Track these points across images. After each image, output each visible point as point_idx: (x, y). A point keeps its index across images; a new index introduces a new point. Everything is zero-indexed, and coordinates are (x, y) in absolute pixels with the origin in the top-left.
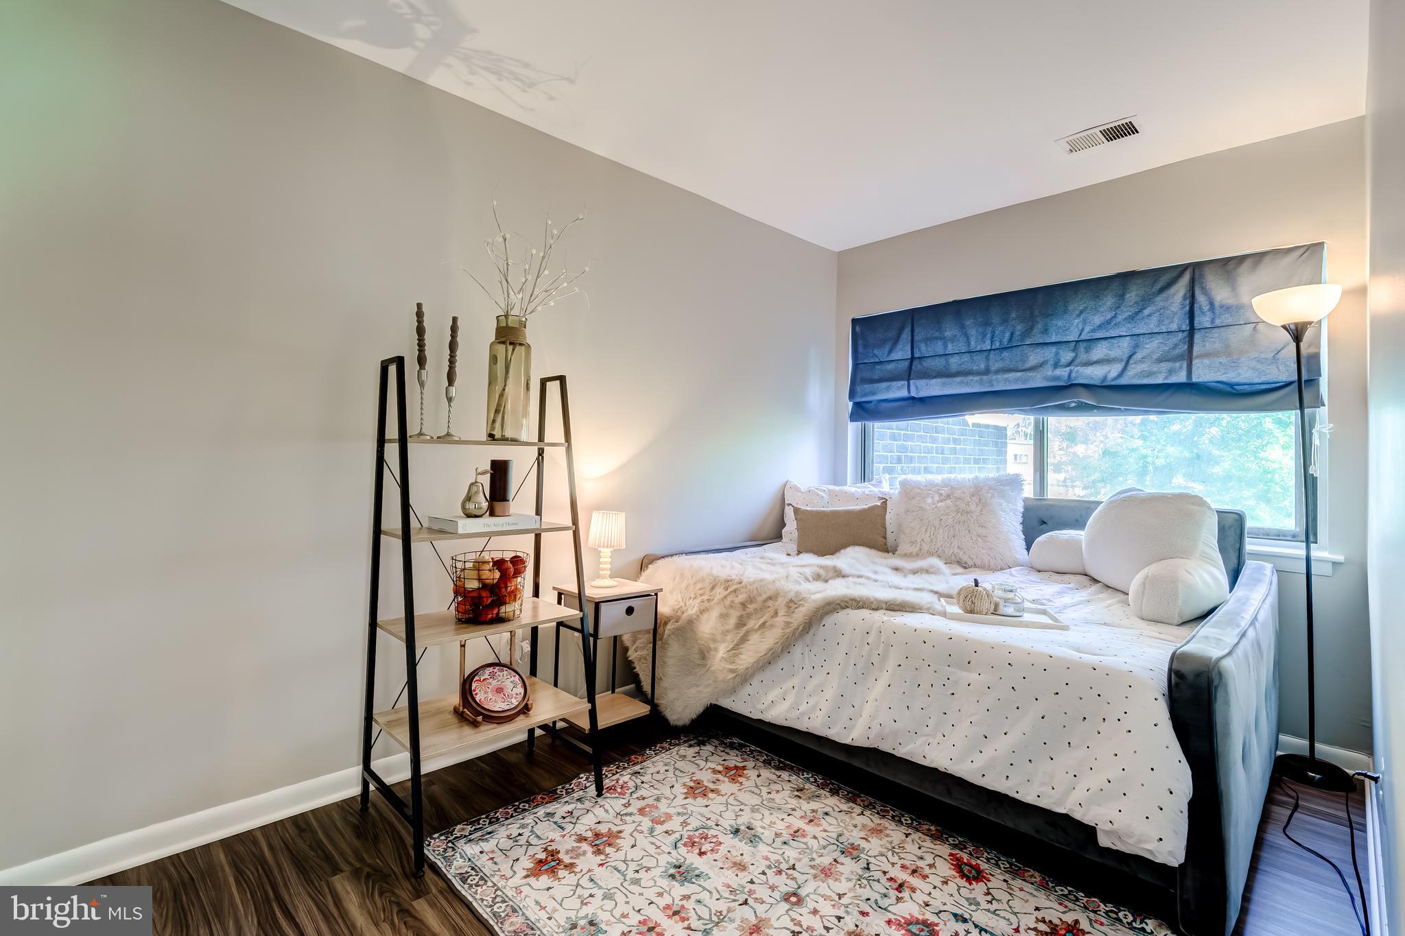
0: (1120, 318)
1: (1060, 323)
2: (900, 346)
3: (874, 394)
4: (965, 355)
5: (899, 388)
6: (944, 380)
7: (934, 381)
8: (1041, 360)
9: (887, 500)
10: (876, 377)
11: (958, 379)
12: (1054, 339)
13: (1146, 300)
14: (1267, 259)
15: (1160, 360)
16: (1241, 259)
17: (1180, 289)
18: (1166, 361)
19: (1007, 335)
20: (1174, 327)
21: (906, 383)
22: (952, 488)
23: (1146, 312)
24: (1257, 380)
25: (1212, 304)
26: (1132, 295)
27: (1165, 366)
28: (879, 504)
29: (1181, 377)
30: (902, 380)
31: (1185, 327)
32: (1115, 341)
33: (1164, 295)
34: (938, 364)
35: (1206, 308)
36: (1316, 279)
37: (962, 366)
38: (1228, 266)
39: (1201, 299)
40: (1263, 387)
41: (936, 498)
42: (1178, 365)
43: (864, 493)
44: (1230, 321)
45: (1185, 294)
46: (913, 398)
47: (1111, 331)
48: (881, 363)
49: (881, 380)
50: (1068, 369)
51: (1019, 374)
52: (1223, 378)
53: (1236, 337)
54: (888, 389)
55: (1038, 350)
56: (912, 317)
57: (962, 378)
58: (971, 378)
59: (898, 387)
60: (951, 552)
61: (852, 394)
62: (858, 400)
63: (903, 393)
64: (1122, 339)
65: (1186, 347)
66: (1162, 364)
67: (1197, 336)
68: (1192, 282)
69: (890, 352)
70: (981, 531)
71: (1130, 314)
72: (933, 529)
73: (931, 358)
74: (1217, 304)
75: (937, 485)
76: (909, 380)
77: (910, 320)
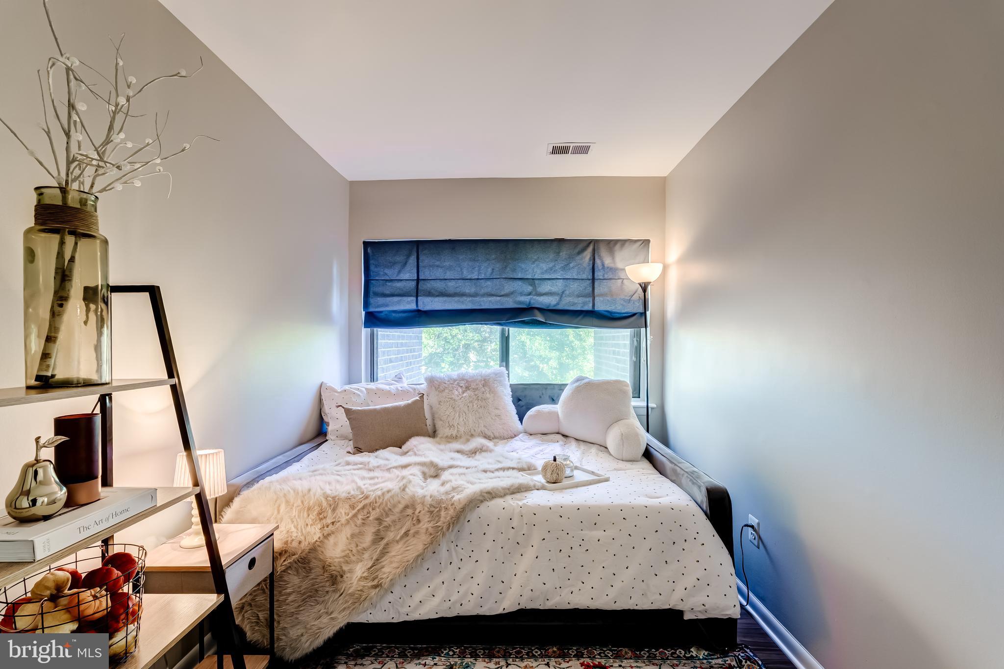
0: (557, 267)
1: (523, 266)
2: (408, 267)
3: (387, 306)
4: (459, 281)
5: (409, 303)
6: (445, 298)
7: (437, 299)
8: (512, 290)
9: (423, 394)
10: (388, 292)
11: (456, 299)
12: (520, 276)
13: (571, 258)
14: (627, 244)
15: (578, 296)
16: (616, 242)
17: (588, 254)
18: (581, 296)
19: (490, 270)
20: (584, 276)
21: (414, 299)
22: (467, 381)
23: (571, 265)
24: (623, 311)
25: (603, 265)
26: (564, 254)
27: (581, 300)
28: (418, 398)
29: (589, 307)
30: (411, 296)
31: (590, 277)
32: (554, 281)
33: (580, 256)
34: (439, 285)
35: (600, 267)
36: (646, 261)
37: (458, 289)
38: (611, 244)
39: (598, 262)
40: (626, 315)
41: (460, 390)
42: (587, 299)
43: (397, 389)
44: (611, 277)
45: (590, 258)
46: (419, 311)
47: (552, 275)
48: (391, 280)
49: (392, 295)
50: (529, 297)
51: (498, 298)
52: (609, 309)
53: (615, 285)
54: (399, 303)
55: (511, 282)
56: (418, 246)
57: (459, 298)
58: (465, 298)
59: (408, 301)
60: (479, 430)
61: (366, 304)
62: (371, 309)
63: (413, 306)
64: (558, 280)
65: (591, 289)
66: (580, 298)
67: (596, 283)
68: (594, 250)
69: (399, 272)
70: (497, 412)
71: (562, 265)
72: (464, 414)
73: (433, 280)
74: (606, 266)
75: (455, 380)
76: (417, 297)
77: (415, 249)
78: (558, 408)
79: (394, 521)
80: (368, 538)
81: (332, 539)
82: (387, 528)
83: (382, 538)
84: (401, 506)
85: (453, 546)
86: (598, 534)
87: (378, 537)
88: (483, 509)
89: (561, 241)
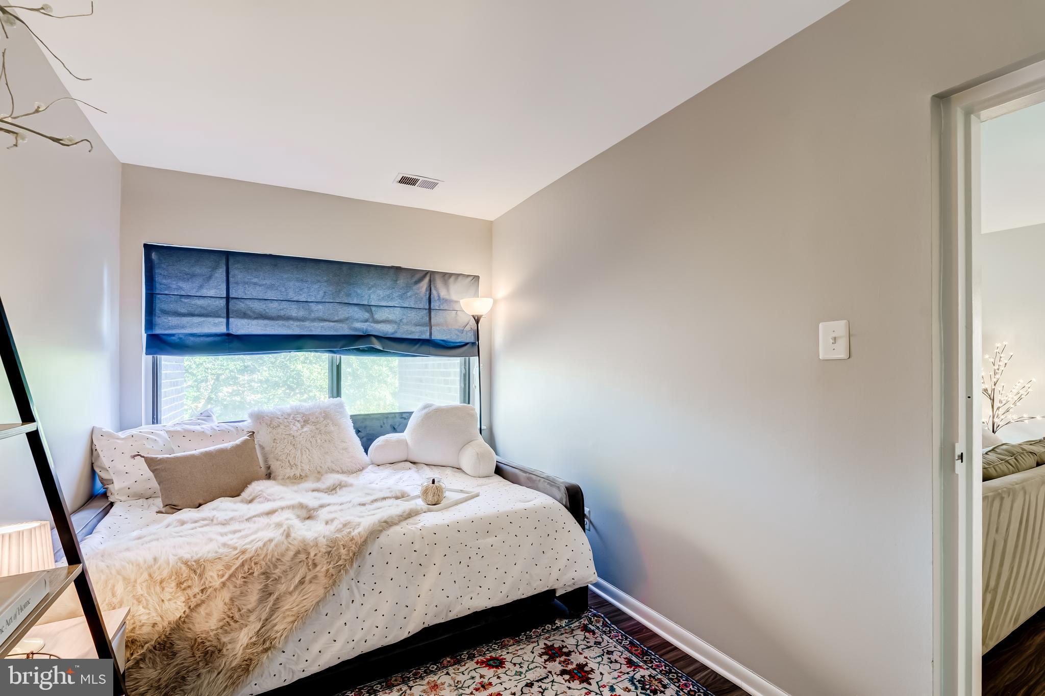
0: (395, 295)
1: (359, 291)
2: (213, 282)
3: (183, 327)
4: (284, 302)
5: (216, 325)
6: (266, 322)
7: (255, 322)
8: (347, 316)
9: (254, 433)
10: (183, 311)
11: (281, 322)
12: (355, 302)
13: (408, 287)
14: (460, 278)
15: (416, 325)
16: (451, 275)
17: (425, 284)
18: (419, 325)
19: (321, 293)
20: (421, 306)
21: (224, 320)
22: (304, 415)
23: (409, 294)
24: (458, 341)
25: (439, 296)
26: (401, 282)
27: (418, 329)
28: (246, 437)
29: (426, 336)
30: (219, 316)
31: (427, 307)
32: (391, 309)
33: (417, 286)
34: (258, 306)
35: (436, 298)
36: (476, 294)
37: (282, 312)
38: (446, 276)
39: (434, 292)
40: (459, 344)
41: (299, 425)
42: (425, 328)
43: (212, 429)
44: (446, 308)
45: (427, 288)
46: (228, 335)
47: (389, 302)
48: (189, 296)
49: (192, 315)
50: (366, 324)
51: (332, 324)
52: (444, 338)
53: (450, 316)
54: (199, 324)
55: (346, 308)
56: (228, 257)
57: (284, 322)
58: (291, 322)
59: (214, 323)
60: (326, 467)
61: (150, 324)
62: (158, 331)
63: (222, 329)
64: (396, 308)
65: (428, 319)
66: (418, 327)
67: (433, 313)
68: (430, 281)
69: (201, 287)
70: (344, 445)
71: (400, 293)
72: (307, 450)
73: (248, 300)
74: (441, 297)
75: (289, 415)
76: (228, 317)
77: (224, 261)
78: (406, 435)
79: (285, 572)
80: (253, 598)
81: (202, 610)
82: (277, 580)
83: (270, 594)
84: (291, 553)
85: (353, 583)
86: (491, 540)
87: (266, 593)
88: (383, 539)
89: (398, 269)
